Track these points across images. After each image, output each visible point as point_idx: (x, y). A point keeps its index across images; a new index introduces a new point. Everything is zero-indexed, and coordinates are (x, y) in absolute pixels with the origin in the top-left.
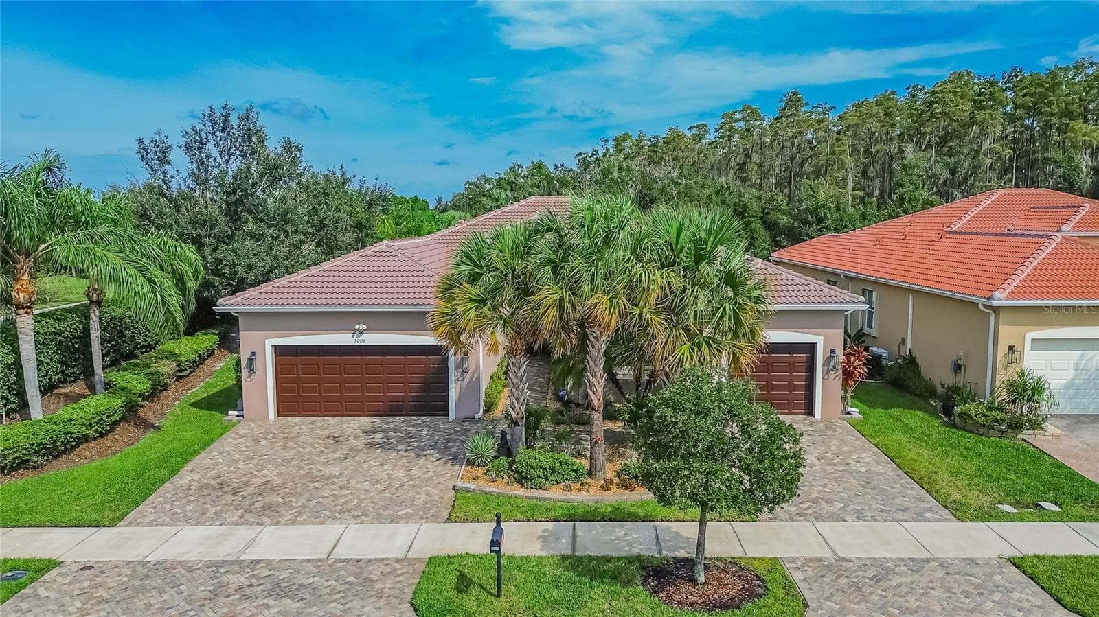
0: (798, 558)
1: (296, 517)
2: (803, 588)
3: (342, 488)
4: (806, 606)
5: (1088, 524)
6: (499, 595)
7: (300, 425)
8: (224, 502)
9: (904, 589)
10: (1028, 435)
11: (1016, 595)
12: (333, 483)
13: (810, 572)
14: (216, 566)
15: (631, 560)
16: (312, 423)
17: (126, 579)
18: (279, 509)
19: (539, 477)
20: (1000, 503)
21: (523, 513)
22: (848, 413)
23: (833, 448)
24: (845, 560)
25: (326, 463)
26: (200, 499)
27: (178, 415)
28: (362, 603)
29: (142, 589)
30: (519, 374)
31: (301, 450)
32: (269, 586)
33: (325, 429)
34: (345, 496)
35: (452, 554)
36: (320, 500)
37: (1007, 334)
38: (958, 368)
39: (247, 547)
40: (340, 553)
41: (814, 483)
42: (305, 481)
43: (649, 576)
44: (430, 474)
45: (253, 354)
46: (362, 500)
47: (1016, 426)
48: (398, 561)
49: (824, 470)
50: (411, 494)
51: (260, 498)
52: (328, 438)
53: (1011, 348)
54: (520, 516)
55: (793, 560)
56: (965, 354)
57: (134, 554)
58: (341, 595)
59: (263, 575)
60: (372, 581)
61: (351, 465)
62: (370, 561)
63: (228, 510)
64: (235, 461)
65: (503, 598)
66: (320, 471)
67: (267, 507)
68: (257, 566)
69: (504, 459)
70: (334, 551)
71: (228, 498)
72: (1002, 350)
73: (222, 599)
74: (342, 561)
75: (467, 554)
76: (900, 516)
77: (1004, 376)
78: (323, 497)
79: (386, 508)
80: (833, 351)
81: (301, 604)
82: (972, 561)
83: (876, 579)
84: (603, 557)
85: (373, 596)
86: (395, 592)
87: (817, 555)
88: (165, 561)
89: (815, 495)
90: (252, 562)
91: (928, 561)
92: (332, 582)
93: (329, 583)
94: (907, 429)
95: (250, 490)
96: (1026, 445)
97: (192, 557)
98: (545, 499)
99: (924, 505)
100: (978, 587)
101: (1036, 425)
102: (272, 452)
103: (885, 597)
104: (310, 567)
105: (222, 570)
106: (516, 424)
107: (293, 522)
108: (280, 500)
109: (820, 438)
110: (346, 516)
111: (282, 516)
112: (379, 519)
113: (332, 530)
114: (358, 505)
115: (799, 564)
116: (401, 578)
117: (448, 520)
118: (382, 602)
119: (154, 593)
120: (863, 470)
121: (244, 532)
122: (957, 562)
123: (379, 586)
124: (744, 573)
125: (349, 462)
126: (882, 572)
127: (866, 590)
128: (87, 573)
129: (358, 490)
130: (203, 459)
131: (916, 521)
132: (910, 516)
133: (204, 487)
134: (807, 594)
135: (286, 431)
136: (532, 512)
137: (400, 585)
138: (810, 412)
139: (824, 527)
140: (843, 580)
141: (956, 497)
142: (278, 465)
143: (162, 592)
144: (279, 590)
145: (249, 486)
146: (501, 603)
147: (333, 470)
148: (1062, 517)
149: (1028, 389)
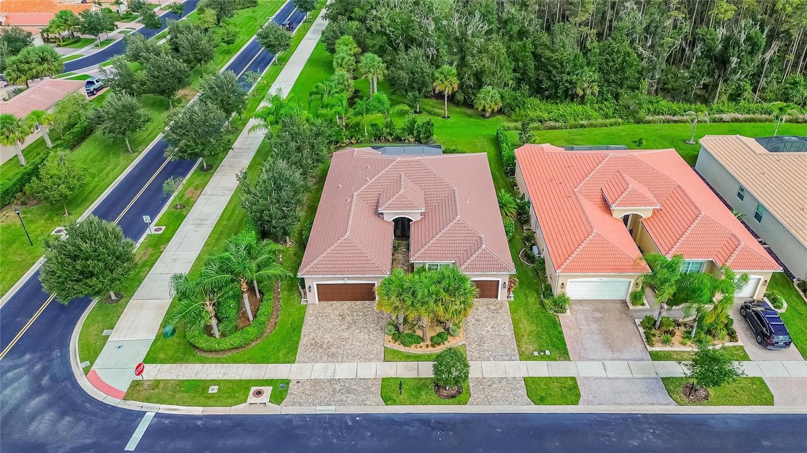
0: (473, 378)
1: (342, 359)
2: (471, 389)
3: (352, 345)
4: (470, 396)
5: (552, 362)
6: (401, 394)
7: (328, 306)
8: (320, 351)
9: (495, 389)
10: (560, 315)
11: (519, 391)
12: (348, 342)
13: (475, 383)
14: (330, 381)
15: (432, 379)
16: (332, 305)
17: (310, 386)
18: (337, 355)
19: (408, 343)
20: (535, 351)
21: (404, 358)
22: (510, 297)
23: (498, 321)
24: (484, 378)
25: (343, 331)
26: (313, 350)
28: (369, 396)
29: (316, 390)
31: (333, 323)
32: (346, 389)
33: (337, 310)
34: (353, 349)
35: (388, 377)
37: (561, 280)
39: (334, 372)
40: (359, 375)
41: (487, 342)
42: (339, 341)
43: (436, 386)
44: (375, 338)
45: (310, 286)
46: (359, 351)
47: (557, 312)
48: (375, 379)
50: (372, 348)
51: (329, 350)
52: (339, 315)
53: (563, 284)
54: (403, 360)
57: (307, 376)
58: (364, 393)
59: (343, 385)
60: (370, 387)
61: (351, 333)
62: (367, 379)
63: (323, 356)
64: (315, 330)
66: (342, 335)
67: (333, 354)
68: (340, 381)
69: (397, 334)
70: (357, 375)
71: (320, 349)
73: (337, 394)
74: (361, 379)
75: (392, 377)
76: (505, 358)
77: (559, 292)
78: (347, 349)
79: (366, 355)
80: (505, 283)
82: (515, 378)
83: (489, 386)
84: (425, 378)
85: (371, 393)
86: (376, 392)
87: (478, 376)
88: (316, 379)
89: (485, 348)
90: (338, 379)
91: (504, 378)
92: (360, 388)
95: (325, 346)
96: (557, 320)
97: (322, 377)
98: (410, 352)
99: (514, 352)
100: (512, 388)
101: (563, 312)
102: (324, 324)
103: (489, 392)
104: (353, 382)
105: (332, 383)
106: (400, 325)
107: (342, 361)
108: (336, 351)
109: (496, 314)
110: (356, 358)
111: (338, 358)
112: (365, 360)
113: (354, 365)
114: (358, 353)
115: (473, 380)
116: (376, 386)
117: (384, 361)
118: (374, 395)
120: (503, 334)
121: (331, 366)
122: (511, 379)
123: (372, 389)
125: (350, 331)
126: (492, 383)
127: (486, 390)
128: (299, 384)
129: (356, 345)
130: (304, 330)
131: (509, 360)
132: (508, 358)
133: (311, 344)
134: (472, 392)
135: (325, 311)
136: (408, 357)
137: (377, 389)
138: (497, 297)
139: (484, 363)
140: (481, 386)
141: (523, 349)
142: (329, 332)
143: (321, 392)
144: (349, 391)
145: (324, 344)
146: (402, 397)
147: (346, 335)
148: (547, 358)
149: (563, 301)
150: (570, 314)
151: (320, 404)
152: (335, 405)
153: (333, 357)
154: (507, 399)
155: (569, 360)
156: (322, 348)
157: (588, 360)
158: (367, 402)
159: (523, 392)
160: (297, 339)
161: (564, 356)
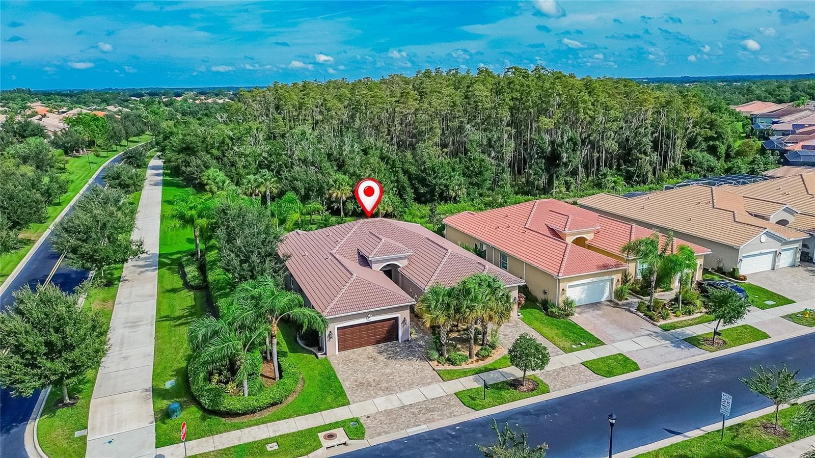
1: (400, 389)
2: (544, 380)
3: (401, 377)
5: (593, 349)
6: (484, 399)
9: (564, 376)
10: (570, 318)
12: (395, 375)
14: (402, 408)
15: (502, 382)
17: (385, 417)
18: (391, 388)
19: (456, 362)
20: (572, 345)
21: (462, 374)
22: (519, 315)
24: (548, 371)
25: (383, 368)
26: (362, 390)
29: (394, 418)
31: (367, 365)
32: (425, 410)
34: (405, 379)
35: (459, 391)
36: (399, 382)
37: (562, 286)
38: (545, 293)
39: (401, 401)
40: (429, 397)
42: (385, 377)
43: (511, 386)
44: (421, 366)
45: (330, 332)
47: (567, 315)
48: (447, 396)
50: (423, 374)
51: (380, 385)
52: (369, 358)
53: (564, 289)
54: (463, 376)
56: (548, 289)
57: (373, 410)
58: (446, 407)
59: (418, 407)
60: (448, 402)
61: (392, 368)
62: (440, 397)
63: (377, 391)
64: (352, 374)
66: (385, 372)
67: (387, 388)
68: (413, 405)
69: (442, 357)
70: (427, 397)
72: (561, 290)
73: (419, 415)
74: (433, 399)
75: (463, 390)
77: (562, 299)
79: (422, 381)
80: (515, 298)
82: (574, 365)
83: (557, 375)
84: (496, 383)
85: (454, 406)
86: (458, 404)
88: (386, 410)
90: (409, 405)
92: (439, 405)
94: (536, 319)
95: (373, 383)
96: (571, 321)
97: (390, 407)
98: (464, 368)
99: (556, 349)
100: (578, 372)
101: (572, 314)
102: (358, 368)
104: (427, 403)
105: (406, 409)
106: (444, 345)
107: (402, 391)
108: (388, 385)
110: (414, 386)
111: (395, 390)
112: (425, 384)
113: (416, 391)
114: (413, 381)
116: (454, 400)
117: (444, 381)
118: (458, 407)
119: (399, 418)
121: (393, 397)
122: (571, 366)
123: (452, 403)
125: (390, 367)
128: (371, 418)
129: (406, 376)
130: (340, 376)
131: (556, 355)
132: (554, 354)
133: (357, 385)
134: (547, 383)
136: (465, 373)
137: (456, 402)
140: (551, 377)
141: (562, 345)
142: (368, 373)
143: (401, 418)
144: (429, 410)
145: (370, 382)
146: (486, 400)
147: (388, 371)
148: (587, 347)
149: (569, 304)
150: (578, 315)
152: (425, 424)
153: (389, 390)
154: (581, 380)
155: (604, 344)
156: (370, 386)
157: (620, 341)
158: (455, 413)
160: (338, 384)
161: (598, 342)
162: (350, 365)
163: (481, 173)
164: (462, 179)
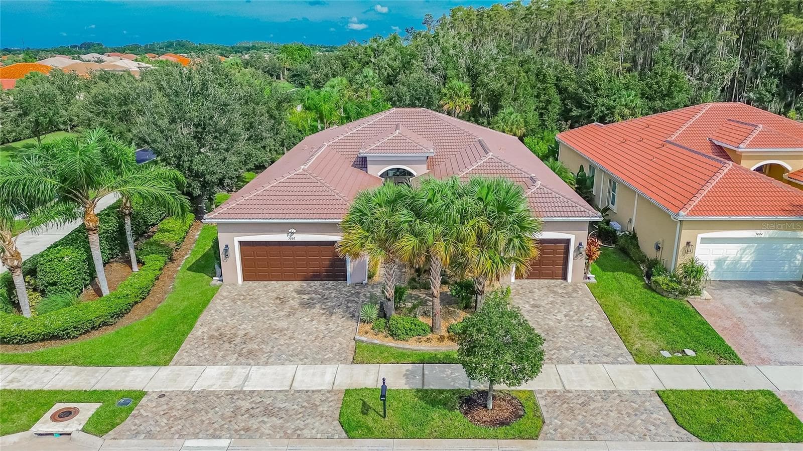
0: (543, 390)
1: (268, 359)
2: (544, 410)
3: (291, 338)
4: (544, 422)
5: (707, 367)
6: (384, 417)
7: (258, 287)
8: (225, 348)
9: (597, 411)
10: (690, 298)
11: (655, 416)
12: (285, 335)
13: (549, 400)
14: (231, 394)
15: (454, 392)
16: (265, 286)
17: (185, 404)
18: (257, 354)
19: (403, 333)
20: (663, 350)
21: (394, 358)
22: (589, 278)
23: (575, 308)
24: (569, 392)
25: (278, 319)
26: (211, 346)
27: (182, 279)
28: (313, 420)
29: (195, 411)
30: (391, 273)
31: (262, 308)
32: (262, 409)
33: (274, 291)
34: (293, 344)
35: (358, 388)
36: (279, 347)
37: (686, 235)
38: (658, 248)
39: (245, 381)
40: (297, 386)
41: (560, 335)
42: (268, 333)
43: (463, 403)
44: (339, 328)
45: (227, 246)
46: (303, 347)
47: (684, 293)
48: (329, 392)
49: (567, 325)
50: (331, 343)
51: (245, 346)
52: (277, 298)
53: (688, 243)
54: (393, 360)
55: (541, 392)
56: (663, 241)
57: (184, 386)
58: (301, 415)
59: (257, 401)
60: (316, 405)
61: (294, 321)
62: (313, 391)
63: (229, 354)
64: (225, 318)
65: (386, 419)
66: (276, 325)
67: (250, 352)
68: (254, 395)
69: (383, 320)
70: (293, 384)
71: (227, 345)
72: (683, 244)
73: (240, 417)
74: (299, 391)
75: (366, 388)
76: (604, 359)
77: (682, 260)
78: (281, 345)
79: (317, 353)
80: (580, 244)
81: (281, 421)
82: (636, 392)
83: (584, 404)
84: (439, 390)
85: (318, 416)
86: (329, 413)
87: (554, 388)
88: (203, 391)
89: (559, 344)
90: (250, 391)
91: (612, 392)
92: (295, 407)
93: (293, 407)
95: (238, 340)
96: (688, 305)
97: (216, 388)
98: (406, 349)
99: (619, 352)
100: (636, 410)
101: (696, 294)
102: (245, 310)
103: (585, 417)
104: (281, 396)
105: (235, 397)
106: (389, 300)
107: (267, 363)
108: (257, 347)
109: (568, 299)
110: (296, 359)
111: (260, 359)
112: (314, 361)
113: (290, 369)
114: (301, 351)
115: (544, 394)
116: (331, 404)
117: (353, 362)
118: (323, 420)
119: (203, 413)
120: (589, 325)
121: (241, 371)
122: (628, 393)
123: (320, 409)
124: (514, 401)
125: (292, 319)
126: (586, 399)
127: (577, 412)
128: (163, 399)
129: (300, 339)
130: (205, 317)
131: (612, 363)
132: (610, 359)
133: (211, 337)
134: (545, 415)
135: (251, 293)
136: (400, 358)
137: (332, 408)
138: (565, 278)
139: (561, 368)
140: (565, 405)
141: (638, 346)
142: (251, 321)
143: (207, 412)
144: (268, 412)
145: (237, 336)
146: (386, 422)
147: (283, 324)
148: (694, 361)
149: (694, 271)
150: (709, 297)
151: (196, 436)
152: (230, 438)
153: (249, 357)
154: (631, 429)
155: (740, 362)
156: (230, 343)
157: (782, 364)
158: (305, 432)
159: (664, 415)
160: (186, 328)
161: (728, 356)
162: (239, 303)
163: (669, 94)
164: (639, 102)
